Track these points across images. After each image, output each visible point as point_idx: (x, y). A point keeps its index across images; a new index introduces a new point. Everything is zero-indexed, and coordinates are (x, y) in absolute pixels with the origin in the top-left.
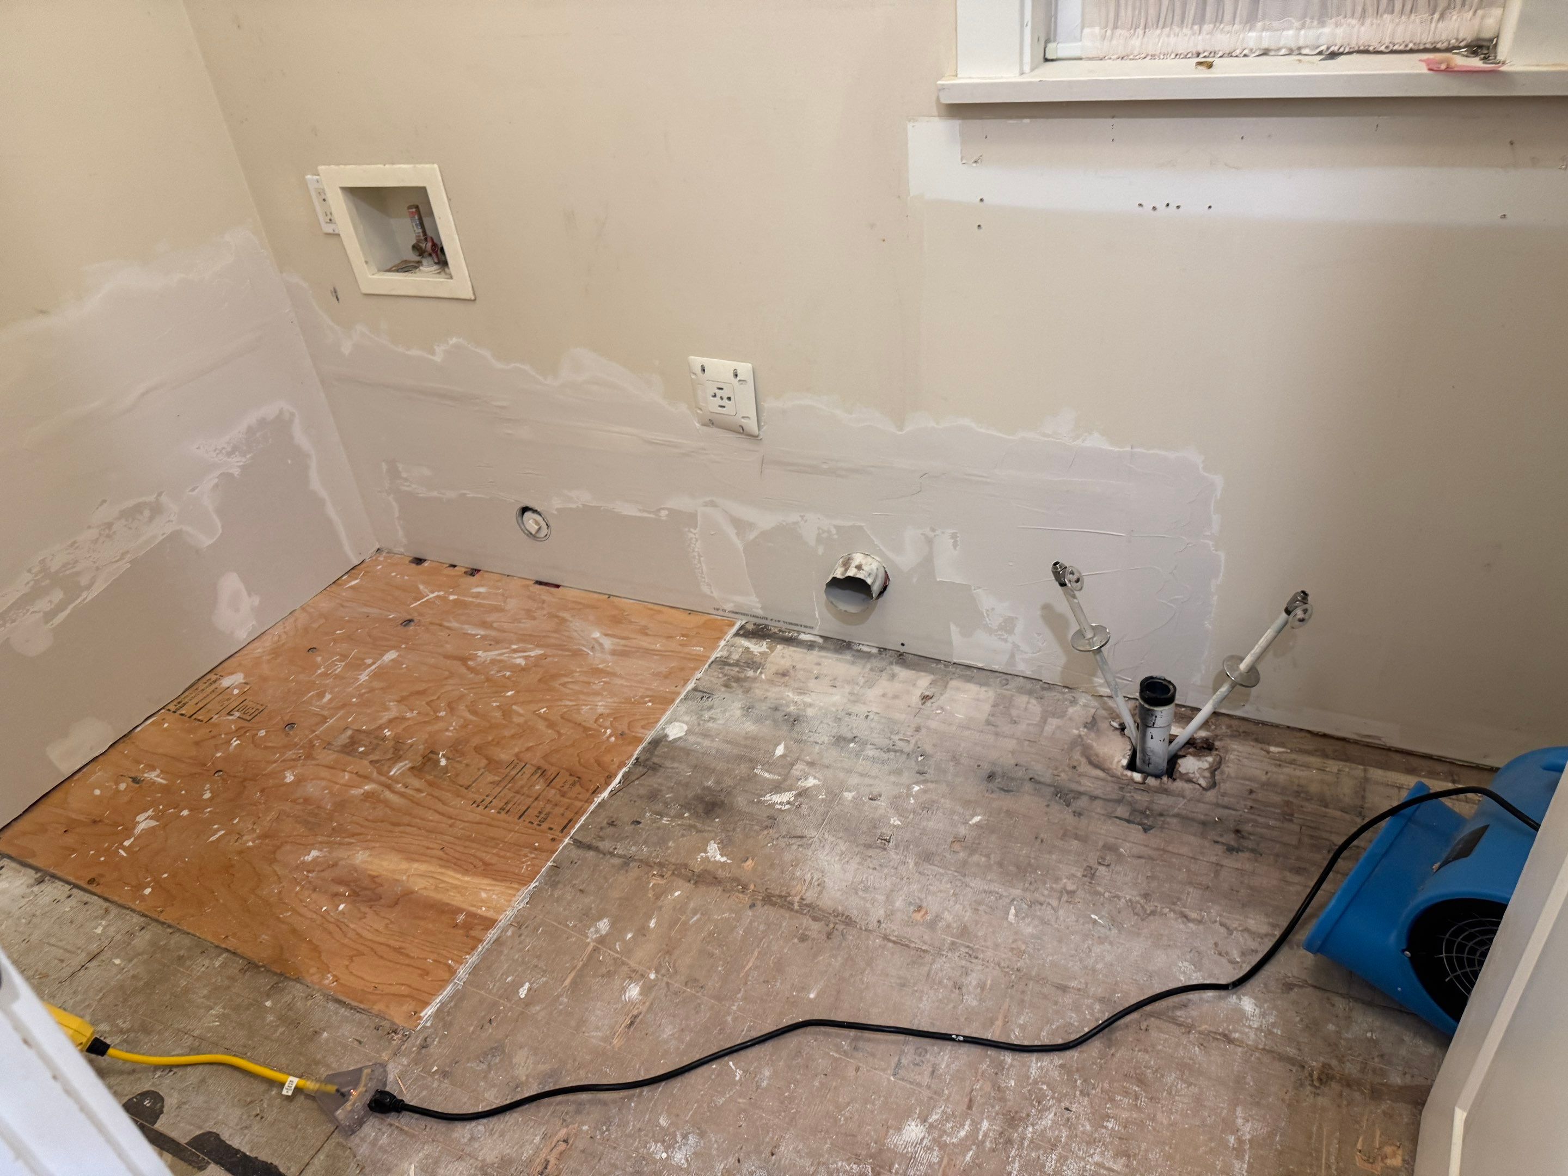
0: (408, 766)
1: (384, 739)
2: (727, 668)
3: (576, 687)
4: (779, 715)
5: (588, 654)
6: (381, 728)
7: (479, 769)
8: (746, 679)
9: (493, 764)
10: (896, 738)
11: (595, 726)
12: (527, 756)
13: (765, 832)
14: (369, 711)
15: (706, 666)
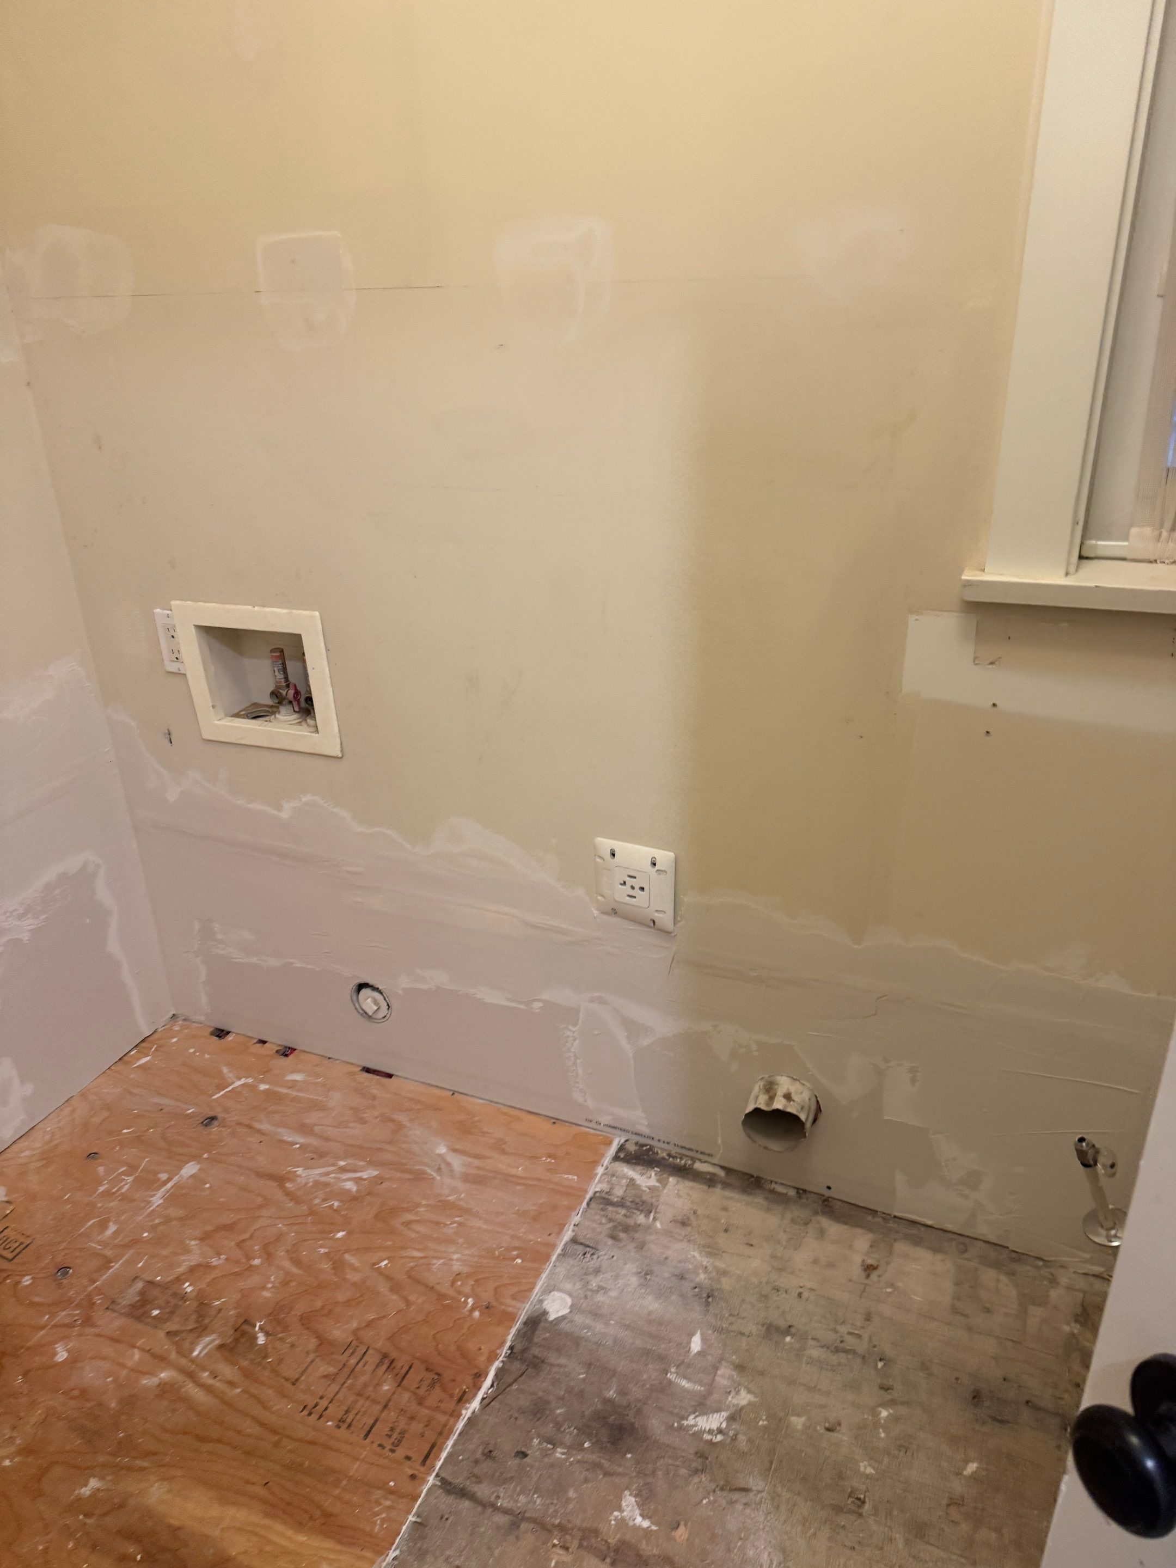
0: (217, 1342)
1: (184, 1297)
2: (610, 1208)
3: (422, 1229)
4: (687, 1286)
5: (434, 1179)
6: (179, 1280)
7: (308, 1353)
8: (638, 1226)
9: (324, 1345)
10: (843, 1329)
11: (451, 1292)
12: (368, 1335)
13: (696, 1480)
14: (165, 1252)
15: (584, 1204)
